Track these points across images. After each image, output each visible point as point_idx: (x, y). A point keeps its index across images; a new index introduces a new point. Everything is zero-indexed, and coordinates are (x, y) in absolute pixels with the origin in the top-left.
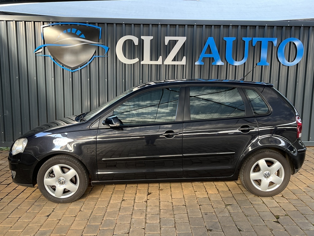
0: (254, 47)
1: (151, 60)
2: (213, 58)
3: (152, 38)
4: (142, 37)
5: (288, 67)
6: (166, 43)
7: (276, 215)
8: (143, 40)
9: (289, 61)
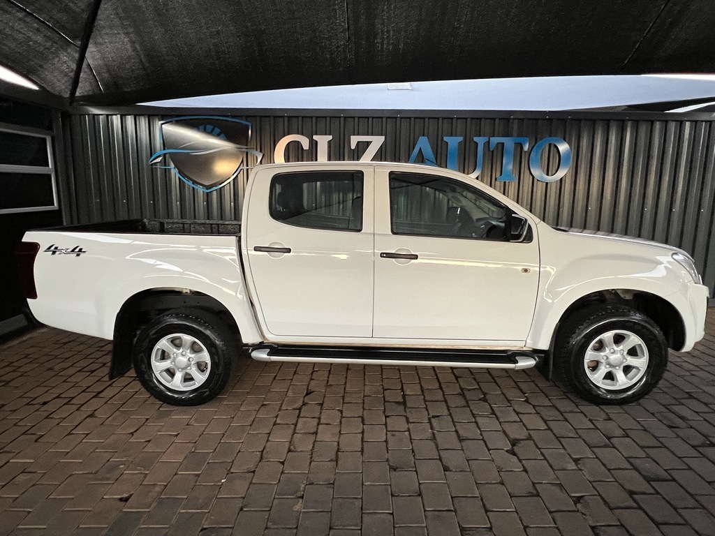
0: (493, 152)
4: (315, 137)
5: (547, 183)
6: (353, 147)
7: (511, 437)
8: (317, 142)
9: (548, 174)
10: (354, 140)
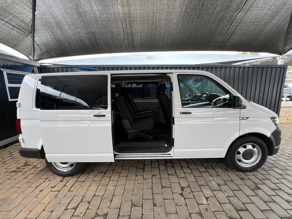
7: (182, 186)
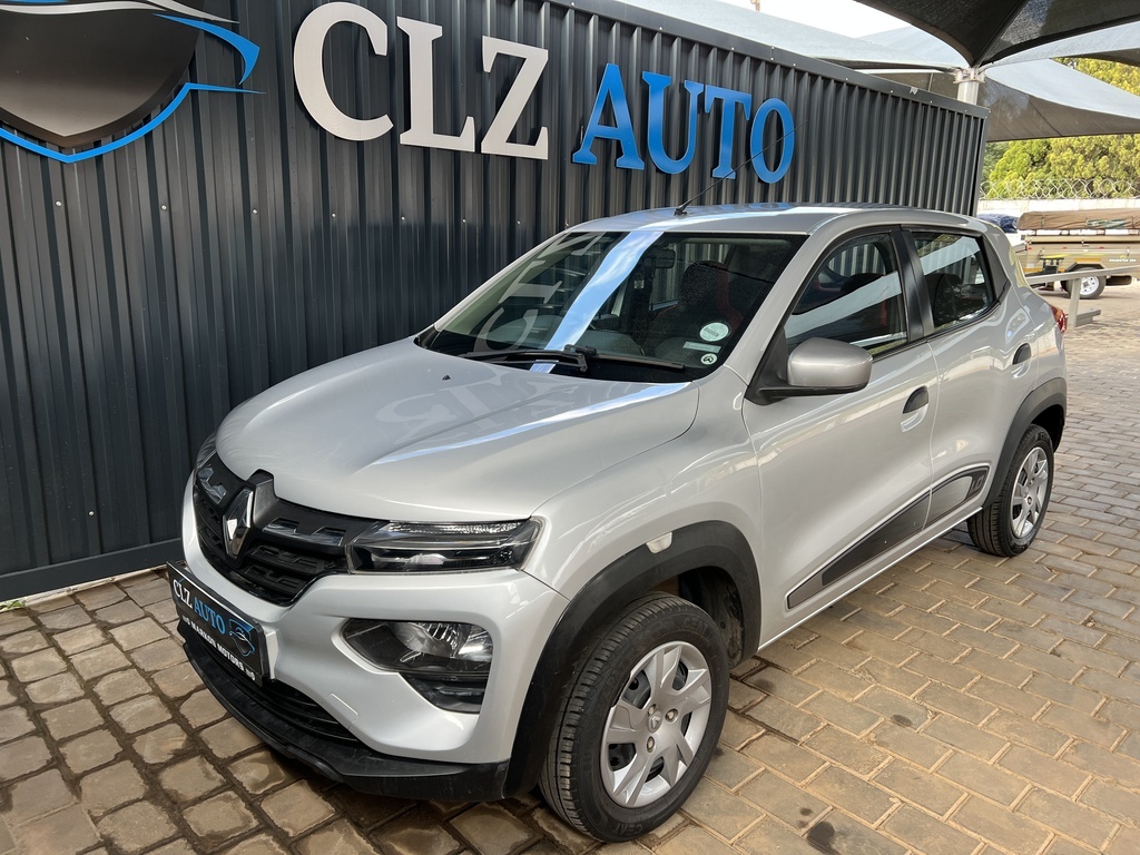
1: (438, 129)
2: (618, 142)
3: (437, 31)
4: (404, 23)
6: (487, 67)
8: (406, 37)
10: (492, 48)
